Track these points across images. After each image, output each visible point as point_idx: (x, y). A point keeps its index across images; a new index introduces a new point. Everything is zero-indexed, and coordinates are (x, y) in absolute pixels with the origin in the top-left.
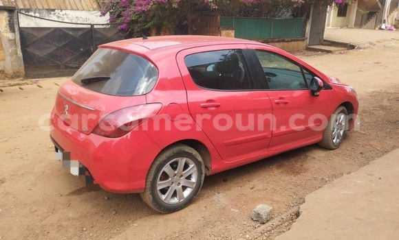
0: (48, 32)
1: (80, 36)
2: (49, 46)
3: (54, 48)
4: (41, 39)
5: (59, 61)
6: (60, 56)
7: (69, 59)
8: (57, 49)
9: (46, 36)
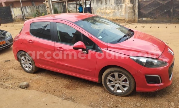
0: (150, 2)
1: (166, 3)
2: (150, 9)
3: (152, 10)
4: (147, 6)
5: (153, 16)
6: (154, 14)
7: (158, 15)
8: (153, 10)
9: (149, 5)
